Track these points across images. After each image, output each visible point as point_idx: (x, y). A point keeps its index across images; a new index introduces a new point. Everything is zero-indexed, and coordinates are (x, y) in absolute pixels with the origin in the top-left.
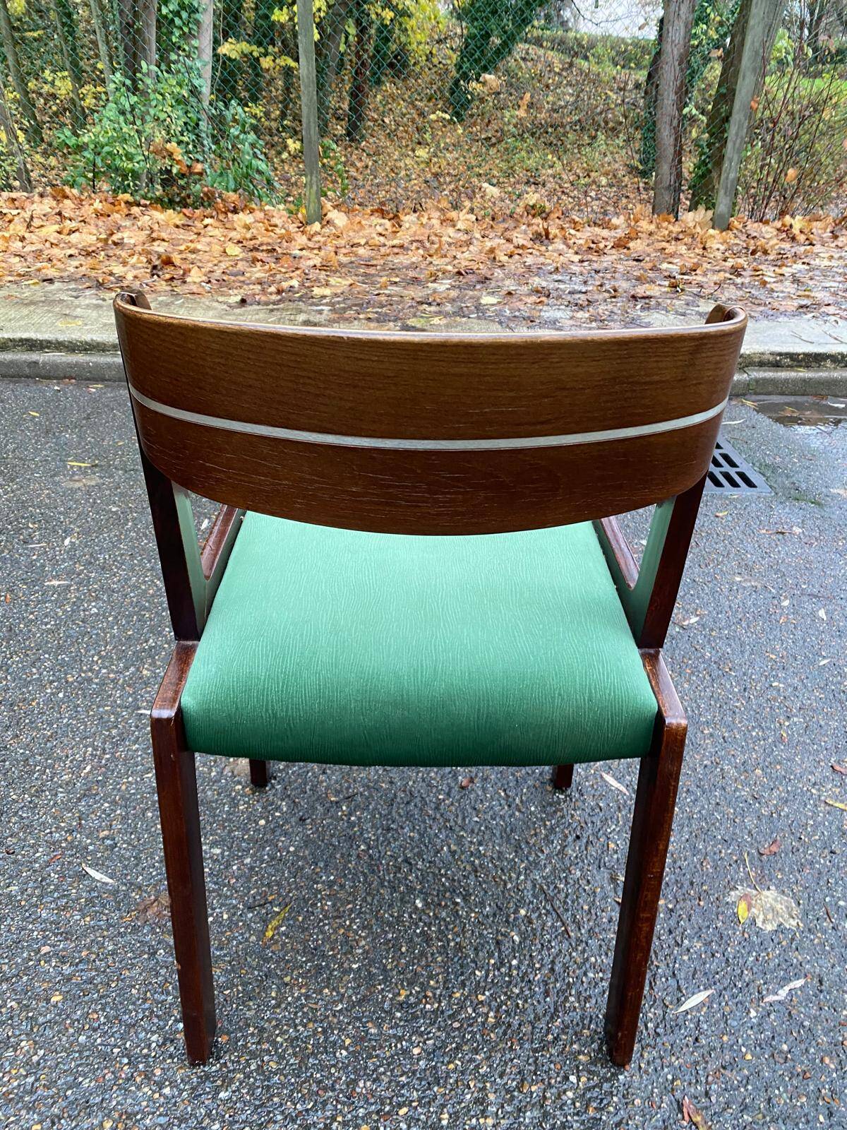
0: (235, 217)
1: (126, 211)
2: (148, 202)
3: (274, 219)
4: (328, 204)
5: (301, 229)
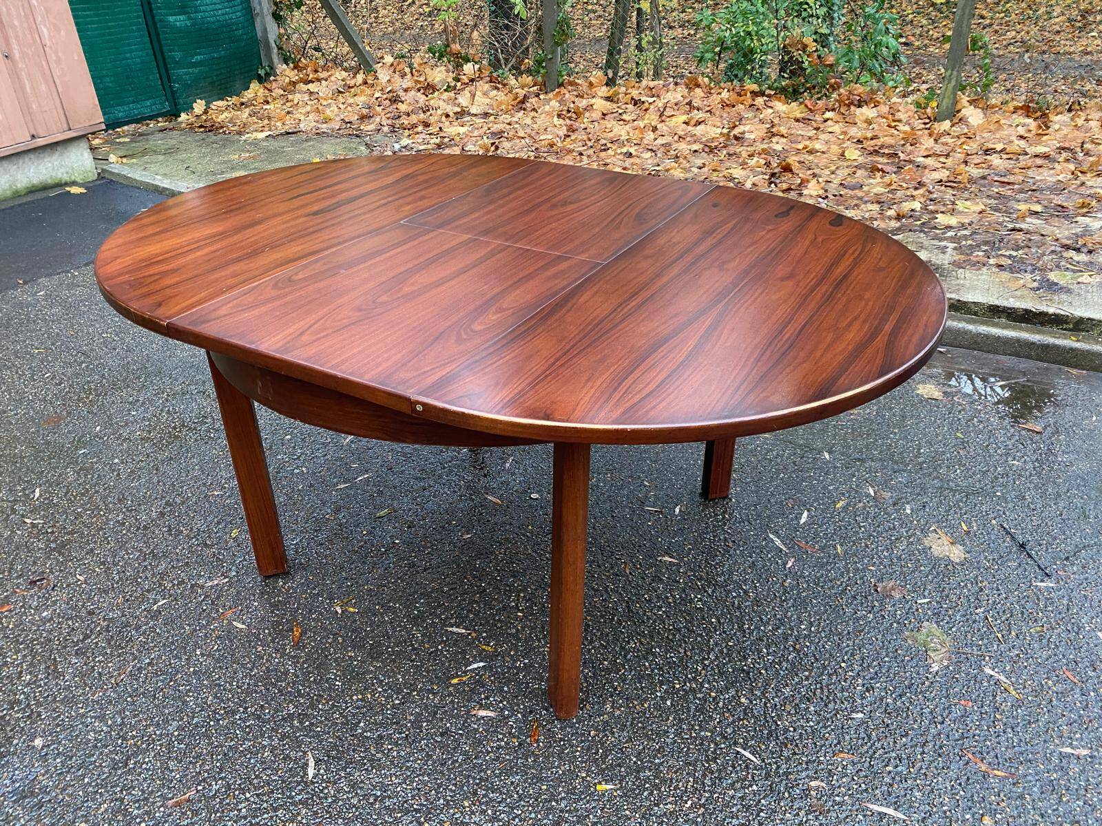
0: (858, 111)
1: (750, 101)
2: (773, 93)
3: (899, 114)
4: (964, 99)
5: (928, 126)
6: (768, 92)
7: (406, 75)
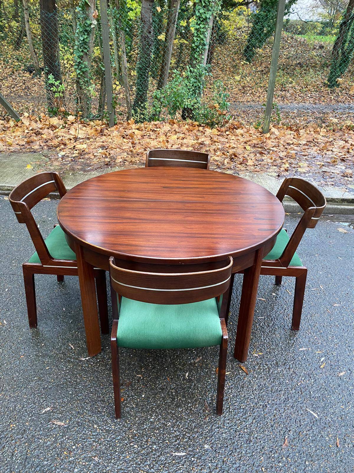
0: (237, 131)
1: (197, 129)
2: (204, 125)
3: (250, 131)
4: (271, 126)
5: (262, 135)
6: (202, 125)
7: (37, 121)
